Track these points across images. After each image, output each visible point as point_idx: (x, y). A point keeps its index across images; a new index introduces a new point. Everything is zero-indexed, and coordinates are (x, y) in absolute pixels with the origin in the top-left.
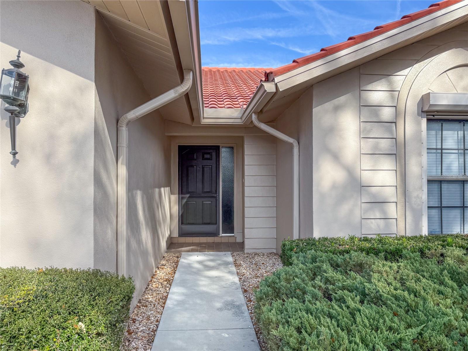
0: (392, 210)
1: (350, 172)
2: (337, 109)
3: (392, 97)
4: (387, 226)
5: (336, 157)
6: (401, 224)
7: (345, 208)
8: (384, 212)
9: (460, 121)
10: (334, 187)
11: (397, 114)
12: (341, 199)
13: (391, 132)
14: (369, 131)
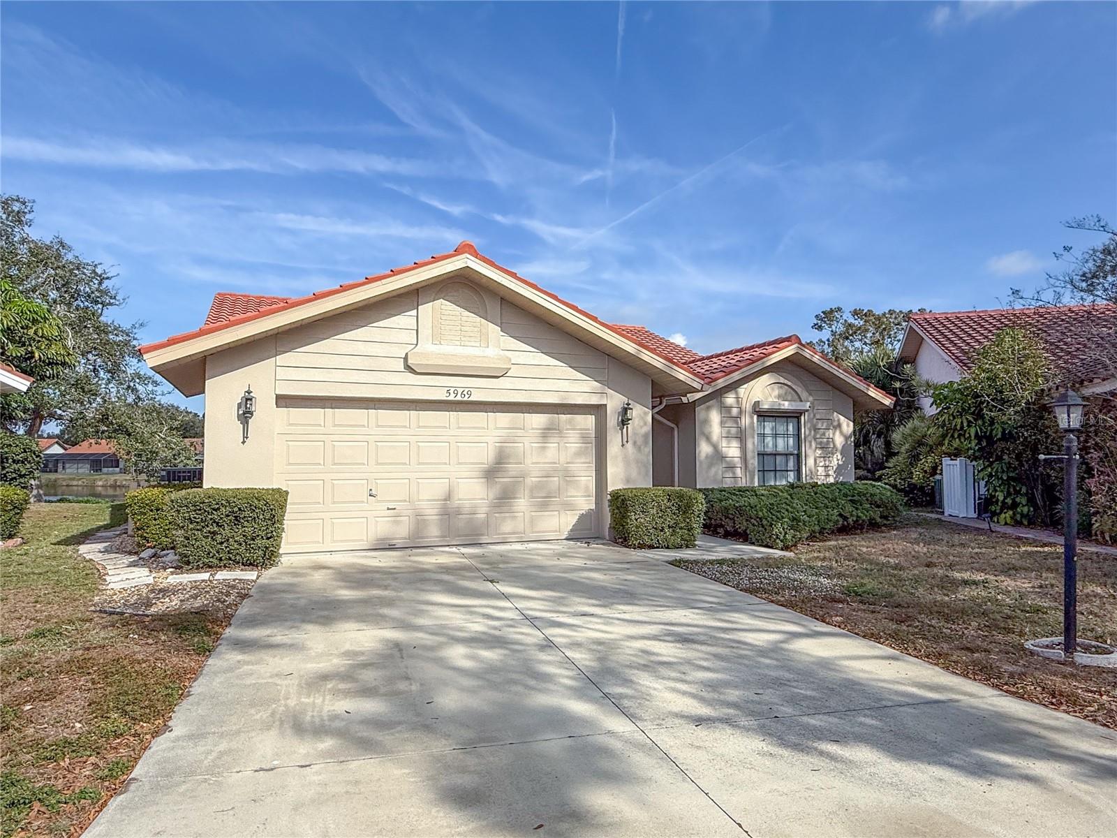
0: (738, 472)
1: (715, 447)
2: (708, 408)
3: (738, 402)
4: (736, 482)
5: (708, 439)
6: (744, 480)
7: (713, 470)
8: (734, 473)
9: (773, 416)
10: (707, 457)
11: (741, 412)
12: (710, 465)
13: (737, 423)
14: (725, 423)
